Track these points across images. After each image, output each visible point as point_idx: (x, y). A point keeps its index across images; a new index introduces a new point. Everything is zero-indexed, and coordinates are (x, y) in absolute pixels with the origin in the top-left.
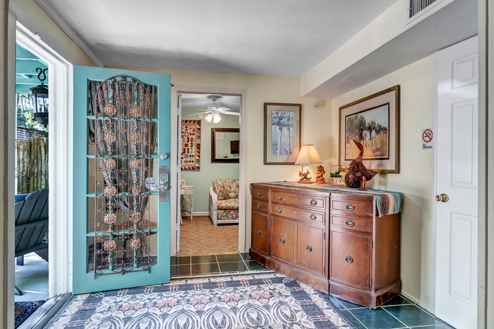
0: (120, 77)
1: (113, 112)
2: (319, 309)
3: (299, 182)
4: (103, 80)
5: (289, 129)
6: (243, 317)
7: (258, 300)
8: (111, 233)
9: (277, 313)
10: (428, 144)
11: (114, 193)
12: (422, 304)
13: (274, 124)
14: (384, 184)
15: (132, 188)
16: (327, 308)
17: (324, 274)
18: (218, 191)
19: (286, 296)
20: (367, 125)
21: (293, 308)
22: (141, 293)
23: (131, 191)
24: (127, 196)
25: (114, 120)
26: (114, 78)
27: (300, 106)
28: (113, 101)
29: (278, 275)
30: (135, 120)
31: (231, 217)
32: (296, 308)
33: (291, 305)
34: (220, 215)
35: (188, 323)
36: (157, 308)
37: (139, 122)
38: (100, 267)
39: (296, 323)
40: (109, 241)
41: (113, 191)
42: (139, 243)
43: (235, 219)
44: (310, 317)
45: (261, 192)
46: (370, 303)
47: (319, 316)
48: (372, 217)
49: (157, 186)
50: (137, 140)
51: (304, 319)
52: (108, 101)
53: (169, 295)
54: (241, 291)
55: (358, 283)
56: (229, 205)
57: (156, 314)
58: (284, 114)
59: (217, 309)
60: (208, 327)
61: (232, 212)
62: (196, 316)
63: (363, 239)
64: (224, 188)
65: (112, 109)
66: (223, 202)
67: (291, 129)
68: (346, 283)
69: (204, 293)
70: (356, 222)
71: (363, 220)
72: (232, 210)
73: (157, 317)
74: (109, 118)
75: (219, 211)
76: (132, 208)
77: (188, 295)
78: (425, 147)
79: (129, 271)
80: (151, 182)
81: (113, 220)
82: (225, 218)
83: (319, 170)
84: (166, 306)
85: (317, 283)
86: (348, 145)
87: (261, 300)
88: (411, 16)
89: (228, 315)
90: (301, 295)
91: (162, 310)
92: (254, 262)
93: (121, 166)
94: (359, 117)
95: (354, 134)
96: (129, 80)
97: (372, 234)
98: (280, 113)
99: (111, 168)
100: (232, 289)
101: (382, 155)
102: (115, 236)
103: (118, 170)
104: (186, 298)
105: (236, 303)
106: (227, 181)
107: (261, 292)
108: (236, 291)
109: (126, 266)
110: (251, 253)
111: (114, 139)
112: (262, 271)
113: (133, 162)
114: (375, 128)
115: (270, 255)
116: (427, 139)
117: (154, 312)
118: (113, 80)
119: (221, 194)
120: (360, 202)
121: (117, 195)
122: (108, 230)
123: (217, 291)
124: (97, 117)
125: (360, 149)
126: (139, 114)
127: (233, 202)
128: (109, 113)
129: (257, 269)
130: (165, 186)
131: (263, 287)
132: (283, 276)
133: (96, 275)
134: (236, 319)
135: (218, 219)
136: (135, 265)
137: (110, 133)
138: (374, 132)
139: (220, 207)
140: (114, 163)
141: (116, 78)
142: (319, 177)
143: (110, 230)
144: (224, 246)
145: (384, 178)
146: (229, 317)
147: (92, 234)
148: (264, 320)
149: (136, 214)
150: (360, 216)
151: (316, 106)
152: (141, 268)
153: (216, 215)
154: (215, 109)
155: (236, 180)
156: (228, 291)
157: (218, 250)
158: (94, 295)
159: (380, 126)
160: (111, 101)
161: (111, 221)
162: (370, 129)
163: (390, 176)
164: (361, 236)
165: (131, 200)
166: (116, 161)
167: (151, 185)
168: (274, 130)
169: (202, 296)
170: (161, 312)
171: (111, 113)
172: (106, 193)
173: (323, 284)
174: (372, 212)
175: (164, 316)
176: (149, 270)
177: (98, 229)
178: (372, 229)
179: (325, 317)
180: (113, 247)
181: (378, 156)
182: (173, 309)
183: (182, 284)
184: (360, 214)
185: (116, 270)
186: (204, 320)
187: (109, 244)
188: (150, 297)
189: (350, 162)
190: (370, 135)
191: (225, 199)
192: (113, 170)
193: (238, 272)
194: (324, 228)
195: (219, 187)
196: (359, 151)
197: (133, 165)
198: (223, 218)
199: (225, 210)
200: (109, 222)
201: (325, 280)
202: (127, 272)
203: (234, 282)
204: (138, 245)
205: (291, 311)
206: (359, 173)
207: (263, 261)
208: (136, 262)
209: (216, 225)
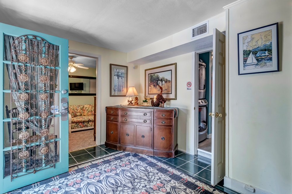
0: (32, 36)
1: (26, 60)
2: (154, 164)
3: (128, 105)
4: (16, 36)
5: (122, 78)
6: (124, 177)
7: (125, 167)
8: (25, 146)
9: (139, 170)
10: (189, 88)
11: (27, 117)
12: (187, 152)
13: (115, 75)
14: (169, 104)
15: (41, 113)
16: (157, 162)
17: (151, 147)
18: (71, 112)
19: (137, 162)
20: (160, 79)
21: (143, 166)
22: (51, 181)
23: (41, 115)
24: (38, 119)
25: (26, 66)
26: (27, 35)
27: (127, 67)
28: (26, 52)
29: (126, 153)
30: (44, 67)
31: (80, 126)
32: (145, 166)
33: (142, 165)
34: (73, 126)
35: (97, 189)
36: (71, 187)
37: (46, 68)
38: (16, 172)
39: (150, 172)
40: (24, 152)
41: (27, 116)
42: (47, 150)
43: (82, 128)
44: (153, 168)
45: (114, 111)
46: (172, 156)
47: (156, 167)
48: (172, 119)
49: (59, 111)
50: (45, 80)
51: (152, 170)
52: (20, 51)
53: (73, 178)
54: (114, 165)
55: (167, 148)
56: (79, 120)
57: (73, 190)
58: (120, 71)
59: (107, 177)
60: (110, 187)
61: (80, 124)
62: (99, 184)
63: (169, 129)
64: (74, 110)
65: (25, 57)
66: (75, 118)
67: (123, 78)
68: (161, 149)
69: (94, 170)
70: (166, 121)
71: (169, 120)
72: (80, 122)
73: (75, 192)
74: (23, 64)
75: (72, 124)
76: (41, 126)
77: (85, 174)
78: (188, 89)
79: (40, 170)
80: (55, 108)
81: (26, 137)
82: (76, 128)
83: (136, 99)
84: (75, 184)
85: (147, 152)
86: (150, 87)
87: (127, 166)
88: (193, 37)
89: (116, 178)
90: (142, 159)
91: (74, 187)
92: (109, 148)
93: (33, 98)
94: (156, 75)
95: (153, 82)
96: (39, 39)
97: (172, 126)
98: (118, 70)
99: (24, 99)
100: (108, 165)
101: (168, 92)
102: (27, 148)
103: (31, 101)
104: (85, 176)
105: (116, 171)
106: (75, 106)
107: (124, 162)
108: (111, 165)
109: (37, 167)
110: (107, 145)
111: (27, 79)
112: (117, 153)
113: (42, 95)
114: (164, 80)
115: (120, 143)
116: (189, 86)
117: (70, 190)
118: (26, 37)
119: (73, 114)
120: (168, 113)
121: (29, 118)
122: (22, 144)
123: (101, 168)
124: (12, 62)
125: (161, 89)
126: (46, 63)
127: (81, 118)
128: (22, 60)
129: (114, 152)
130: (65, 110)
131: (124, 160)
132: (129, 152)
133: (12, 178)
134: (121, 179)
135: (72, 129)
136: (44, 165)
137: (24, 75)
138: (164, 82)
139: (73, 122)
140: (27, 96)
141: (28, 36)
142: (136, 102)
143: (24, 144)
144: (84, 143)
145: (169, 102)
146: (117, 179)
147: (9, 149)
148: (135, 175)
149: (44, 130)
150: (167, 119)
151: (134, 68)
152: (48, 166)
153: (71, 127)
154: (72, 64)
155: (80, 105)
156: (107, 166)
157: (81, 146)
158: (12, 192)
159: (167, 80)
160: (24, 52)
161: (25, 138)
162: (162, 80)
163: (172, 101)
164: (168, 127)
165: (41, 121)
166: (29, 95)
167: (55, 110)
168: (115, 78)
169: (94, 173)
170: (75, 188)
171: (24, 61)
172: (21, 118)
173: (151, 152)
174: (172, 117)
175: (79, 190)
176: (54, 166)
177: (14, 145)
178: (172, 124)
179: (159, 166)
180: (27, 156)
181: (166, 92)
182: (81, 184)
183: (76, 169)
184: (167, 118)
185: (29, 171)
186: (105, 184)
187: (23, 154)
188: (60, 182)
189: (157, 95)
190: (162, 83)
191: (75, 117)
192: (26, 101)
193: (105, 155)
194: (151, 126)
195: (72, 110)
196: (160, 90)
197: (42, 97)
198: (75, 128)
199: (76, 123)
200: (23, 138)
201: (152, 150)
202: (38, 171)
203: (106, 161)
204: (46, 151)
205: (144, 168)
206: (162, 100)
207: (115, 147)
208: (45, 163)
209: (71, 132)
